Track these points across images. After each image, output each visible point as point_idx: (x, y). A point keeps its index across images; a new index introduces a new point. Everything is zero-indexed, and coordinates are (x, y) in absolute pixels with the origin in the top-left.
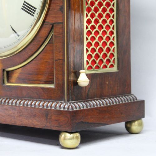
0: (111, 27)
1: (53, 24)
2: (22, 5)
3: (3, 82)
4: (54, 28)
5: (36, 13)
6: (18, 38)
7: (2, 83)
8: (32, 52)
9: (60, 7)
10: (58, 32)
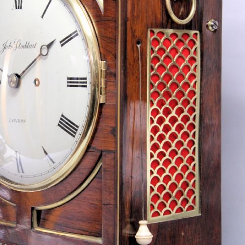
0: (191, 151)
1: (102, 152)
2: (59, 119)
3: (32, 226)
4: (103, 157)
5: (78, 133)
6: (53, 165)
7: (30, 227)
8: (72, 187)
9: (112, 129)
10: (108, 165)
